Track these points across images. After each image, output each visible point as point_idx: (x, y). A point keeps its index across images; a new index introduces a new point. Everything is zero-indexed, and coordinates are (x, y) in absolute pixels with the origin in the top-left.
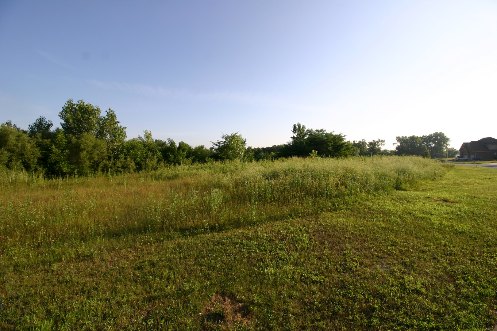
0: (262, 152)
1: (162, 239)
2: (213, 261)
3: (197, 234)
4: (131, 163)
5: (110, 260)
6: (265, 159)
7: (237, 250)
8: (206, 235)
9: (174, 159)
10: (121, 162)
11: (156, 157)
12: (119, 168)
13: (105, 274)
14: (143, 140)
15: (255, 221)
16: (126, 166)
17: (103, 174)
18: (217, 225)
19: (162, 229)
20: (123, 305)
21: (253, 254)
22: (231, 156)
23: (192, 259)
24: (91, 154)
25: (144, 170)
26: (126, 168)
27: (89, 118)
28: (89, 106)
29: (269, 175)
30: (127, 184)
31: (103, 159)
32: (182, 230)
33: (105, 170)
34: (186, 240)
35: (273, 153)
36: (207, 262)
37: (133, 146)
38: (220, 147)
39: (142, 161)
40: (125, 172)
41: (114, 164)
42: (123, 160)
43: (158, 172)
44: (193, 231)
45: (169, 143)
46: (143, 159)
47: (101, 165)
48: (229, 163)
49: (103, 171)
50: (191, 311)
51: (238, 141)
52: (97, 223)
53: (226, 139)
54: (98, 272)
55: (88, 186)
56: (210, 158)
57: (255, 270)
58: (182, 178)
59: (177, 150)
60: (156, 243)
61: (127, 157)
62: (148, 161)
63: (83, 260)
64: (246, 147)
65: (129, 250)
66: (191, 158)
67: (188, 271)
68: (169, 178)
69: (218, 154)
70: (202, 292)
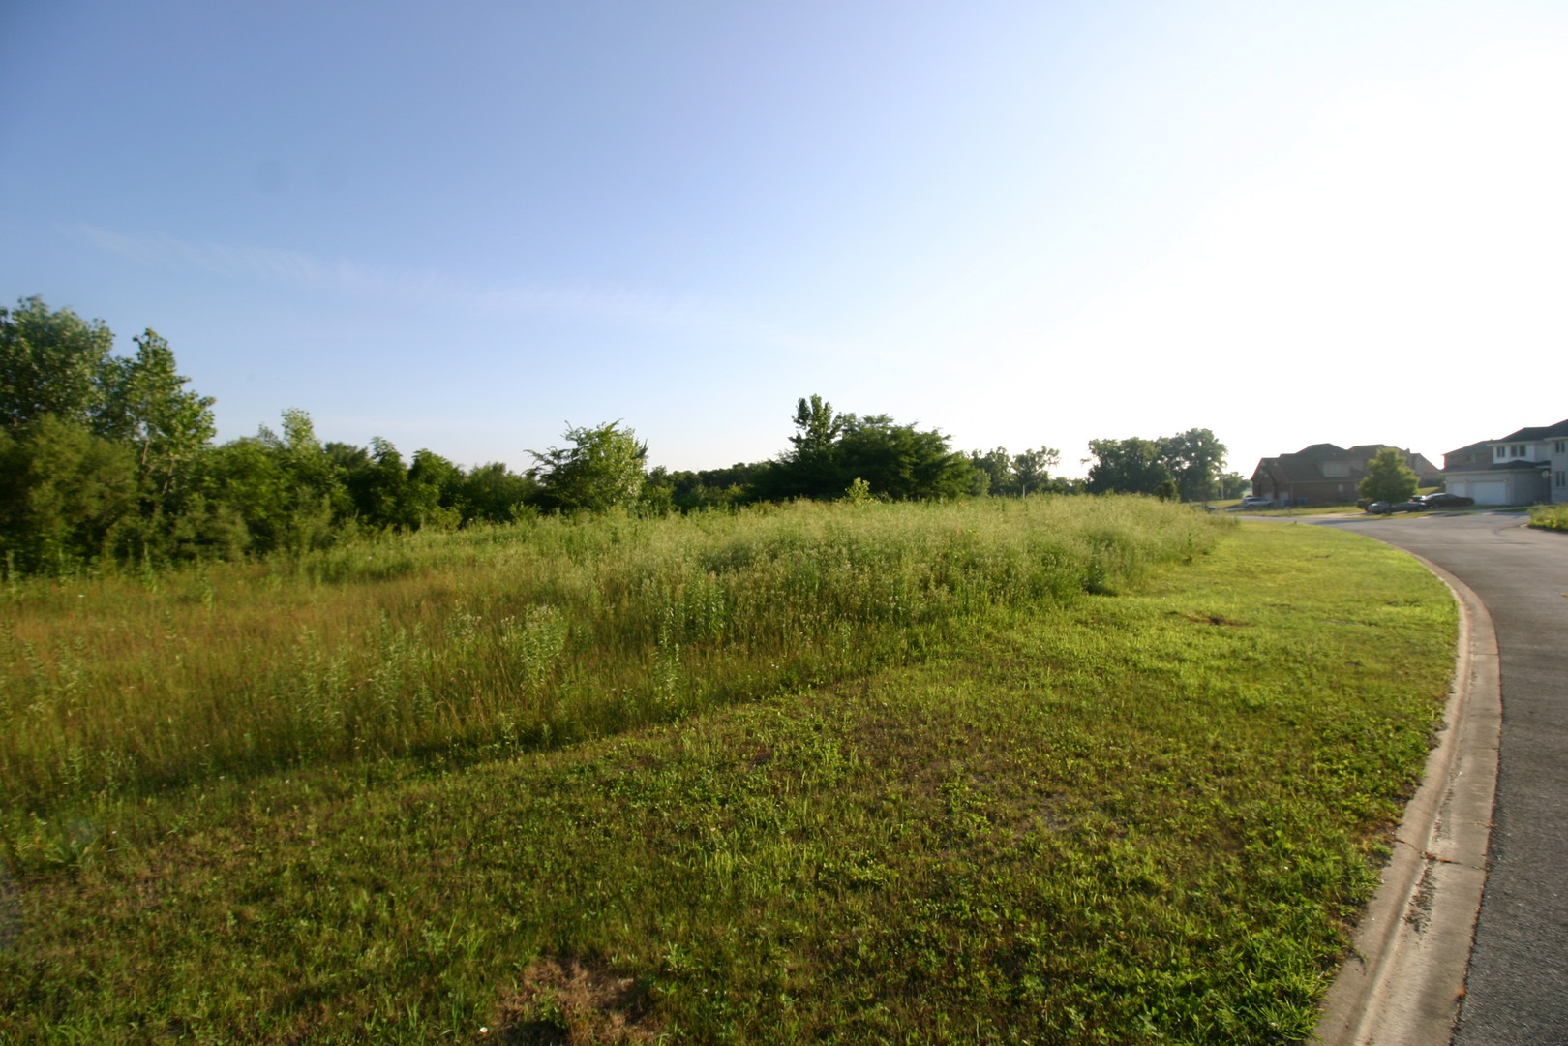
0: (698, 483)
1: (346, 785)
2: (530, 849)
3: (477, 762)
4: (233, 523)
5: (148, 873)
6: (710, 508)
7: (614, 806)
8: (507, 763)
9: (395, 511)
10: (192, 521)
11: (326, 501)
12: (187, 541)
13: (124, 928)
14: (280, 444)
15: (673, 708)
16: (211, 535)
17: (121, 565)
18: (545, 727)
19: (346, 753)
20: (196, 1032)
21: (666, 814)
22: (598, 500)
23: (455, 850)
24: (74, 492)
25: (282, 549)
26: (210, 542)
27: (65, 364)
28: (67, 321)
29: (719, 558)
30: (216, 598)
31: (121, 510)
32: (423, 753)
33: (129, 550)
34: (435, 784)
35: (735, 489)
36: (511, 854)
37: (240, 463)
38: (558, 468)
39: (277, 516)
40: (207, 558)
41: (167, 529)
42: (200, 514)
43: (337, 555)
44: (462, 753)
45: (378, 455)
46: (279, 511)
47: (113, 533)
48: (592, 520)
49: (121, 553)
50: (450, 1024)
51: (620, 449)
52: (94, 745)
53: (580, 441)
54: (99, 921)
55: (61, 609)
56: (525, 504)
57: (671, 866)
58: (425, 574)
59: (405, 478)
60: (325, 804)
61: (215, 502)
62: (296, 518)
63: (36, 882)
64: (649, 467)
65: (221, 833)
66: (458, 505)
67: (440, 889)
68: (378, 576)
69: (552, 491)
70: (491, 956)
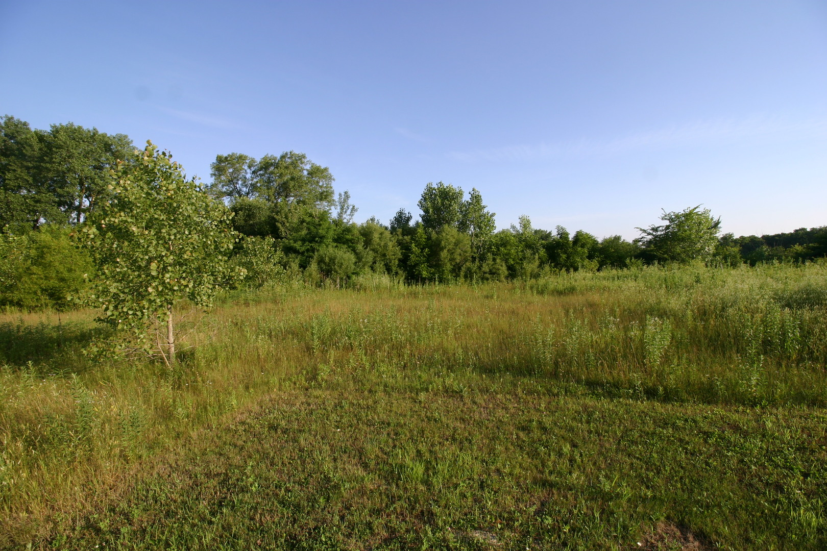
0: (762, 244)
1: (556, 391)
2: (655, 455)
3: (620, 397)
4: (502, 266)
5: (484, 404)
6: (775, 262)
7: (712, 449)
8: (637, 402)
9: (566, 261)
10: (488, 264)
11: (537, 257)
12: (486, 273)
13: (478, 424)
14: (518, 231)
15: (755, 398)
16: (494, 271)
17: (465, 281)
18: (661, 389)
19: (555, 375)
20: (506, 478)
21: (753, 467)
22: (683, 256)
23: (611, 440)
24: (453, 253)
25: (520, 278)
26: (494, 274)
27: (450, 205)
28: (450, 189)
29: (791, 298)
30: (498, 297)
31: (466, 260)
32: (592, 384)
33: (469, 276)
34: (598, 403)
35: (798, 248)
36: (643, 454)
37: (503, 241)
38: (656, 237)
39: (517, 263)
40: (493, 280)
41: (480, 268)
42: (491, 262)
43: (541, 281)
44: (612, 390)
45: (558, 234)
46: (518, 261)
47: (463, 269)
48: (679, 268)
49: (466, 277)
50: (616, 531)
51: (700, 223)
52: (466, 350)
53: (671, 220)
54: (471, 417)
55: (451, 297)
56: (635, 258)
57: (760, 503)
58: (583, 294)
59: (571, 246)
60: (547, 396)
61: (496, 257)
62: (525, 264)
63: (451, 396)
64: (720, 235)
65: (508, 397)
66: (597, 259)
67: (605, 458)
68: (560, 293)
69: (651, 251)
70: (636, 507)
